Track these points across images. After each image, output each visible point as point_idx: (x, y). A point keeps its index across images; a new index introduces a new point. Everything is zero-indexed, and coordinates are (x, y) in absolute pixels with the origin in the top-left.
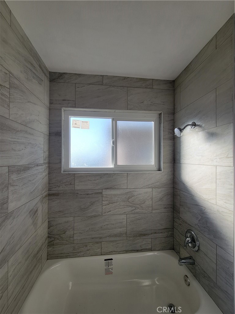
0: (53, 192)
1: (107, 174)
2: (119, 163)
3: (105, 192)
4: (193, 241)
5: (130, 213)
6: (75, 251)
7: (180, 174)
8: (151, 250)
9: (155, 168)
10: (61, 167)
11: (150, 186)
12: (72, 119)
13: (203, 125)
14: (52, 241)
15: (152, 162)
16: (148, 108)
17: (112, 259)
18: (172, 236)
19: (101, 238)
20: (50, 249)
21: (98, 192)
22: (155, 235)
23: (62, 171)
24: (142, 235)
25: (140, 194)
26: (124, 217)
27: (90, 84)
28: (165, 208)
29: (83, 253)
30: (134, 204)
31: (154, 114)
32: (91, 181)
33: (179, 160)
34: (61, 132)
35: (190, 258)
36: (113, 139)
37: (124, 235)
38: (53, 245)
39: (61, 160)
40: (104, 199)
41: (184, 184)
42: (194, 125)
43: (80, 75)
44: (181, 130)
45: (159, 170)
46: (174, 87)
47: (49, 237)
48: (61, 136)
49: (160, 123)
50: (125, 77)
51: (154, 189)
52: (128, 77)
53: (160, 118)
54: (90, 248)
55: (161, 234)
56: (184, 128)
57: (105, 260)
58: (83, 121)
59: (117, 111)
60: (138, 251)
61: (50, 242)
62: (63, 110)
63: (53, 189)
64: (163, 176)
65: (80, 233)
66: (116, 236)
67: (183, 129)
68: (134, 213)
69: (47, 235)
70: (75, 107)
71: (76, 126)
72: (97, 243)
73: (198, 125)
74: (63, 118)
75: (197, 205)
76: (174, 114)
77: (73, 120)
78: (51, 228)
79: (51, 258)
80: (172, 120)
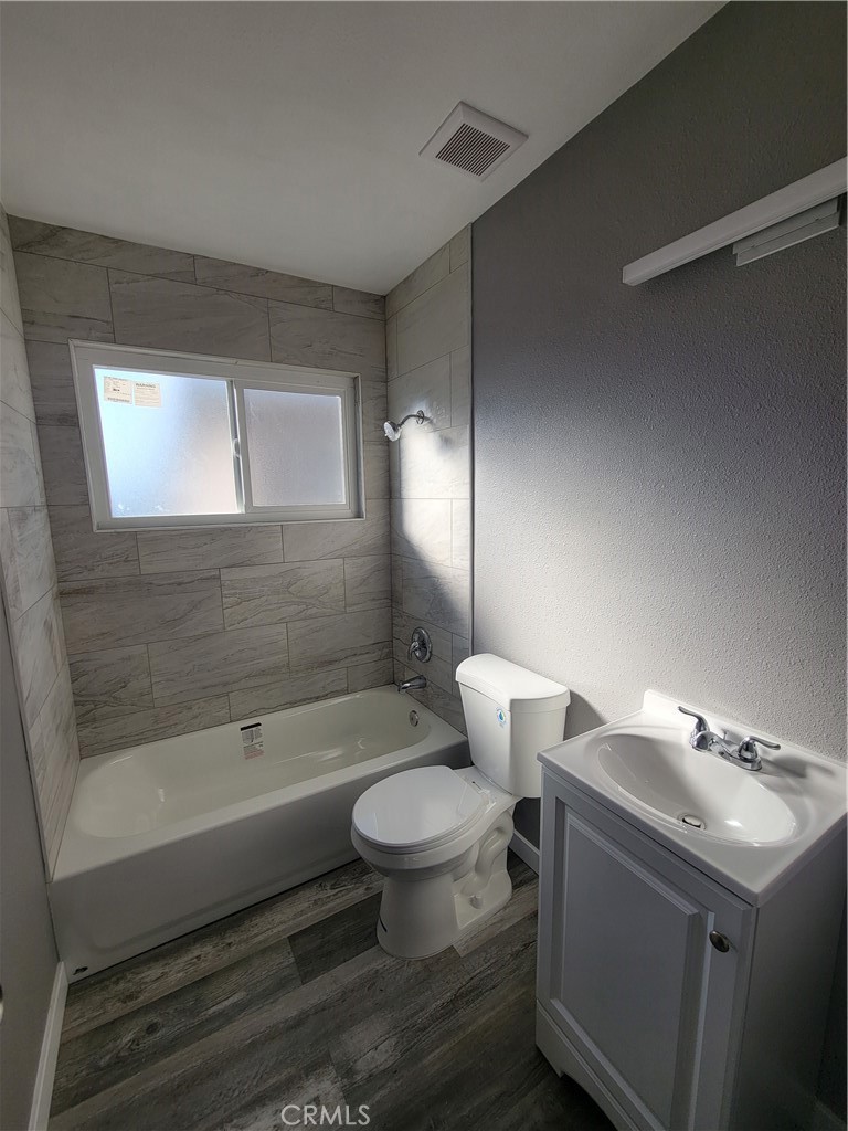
0: (75, 585)
1: (230, 529)
2: (258, 502)
3: (226, 575)
4: (423, 645)
5: (297, 618)
6: (162, 725)
7: (401, 523)
8: (346, 692)
9: (349, 512)
10: (90, 517)
11: (338, 553)
12: (102, 374)
13: (435, 421)
14: (88, 712)
15: (341, 496)
16: (323, 362)
17: (259, 724)
18: (391, 655)
19: (225, 684)
20: (86, 732)
21: (207, 575)
22: (354, 659)
23: (95, 528)
24: (326, 663)
25: (316, 574)
26: (282, 628)
27: (155, 276)
28: (374, 599)
29: (182, 726)
30: (303, 597)
31: (342, 379)
32: (185, 548)
33: (400, 491)
34: (77, 416)
35: (419, 678)
36: (236, 437)
37: (283, 670)
38: (94, 720)
39: (87, 494)
40: (226, 592)
41: (408, 542)
42: (421, 417)
43: (118, 243)
44: (395, 428)
45: (359, 515)
46: (384, 313)
47: (76, 703)
48: (77, 425)
49: (356, 402)
50: (259, 269)
51: (347, 560)
52: (267, 271)
53: (355, 388)
54: (200, 711)
55: (366, 656)
56: (403, 423)
57: (242, 729)
58: (140, 381)
59: (241, 362)
60: (317, 699)
61: (84, 715)
62: (72, 347)
63: (74, 577)
64: (366, 531)
65: (168, 680)
66: (263, 673)
67: (400, 425)
68: (305, 619)
69: (71, 700)
70: (115, 342)
71: (115, 395)
72: (218, 696)
73: (428, 419)
74: (76, 374)
75: (428, 577)
76: (387, 382)
77: (105, 377)
78: (82, 680)
79: (93, 753)
80: (383, 396)
